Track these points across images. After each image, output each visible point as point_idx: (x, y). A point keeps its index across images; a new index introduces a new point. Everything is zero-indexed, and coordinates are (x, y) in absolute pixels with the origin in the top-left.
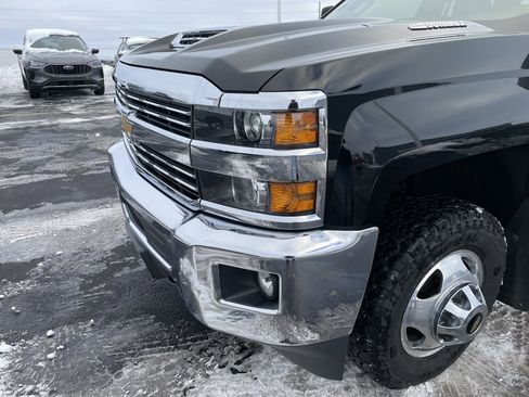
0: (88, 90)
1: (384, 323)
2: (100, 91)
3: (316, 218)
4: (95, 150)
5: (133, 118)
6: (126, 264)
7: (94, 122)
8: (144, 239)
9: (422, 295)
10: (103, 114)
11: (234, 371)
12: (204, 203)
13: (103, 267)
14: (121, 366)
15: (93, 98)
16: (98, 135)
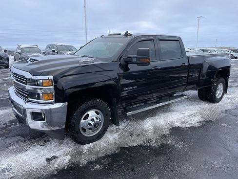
0: (2, 67)
1: (73, 125)
2: (7, 67)
3: (53, 101)
4: (4, 91)
5: (15, 80)
6: (12, 125)
7: (4, 80)
8: (16, 111)
9: (84, 119)
10: (8, 77)
11: (41, 146)
12: (30, 99)
13: (5, 126)
14: (9, 146)
15: (4, 70)
16: (5, 85)
